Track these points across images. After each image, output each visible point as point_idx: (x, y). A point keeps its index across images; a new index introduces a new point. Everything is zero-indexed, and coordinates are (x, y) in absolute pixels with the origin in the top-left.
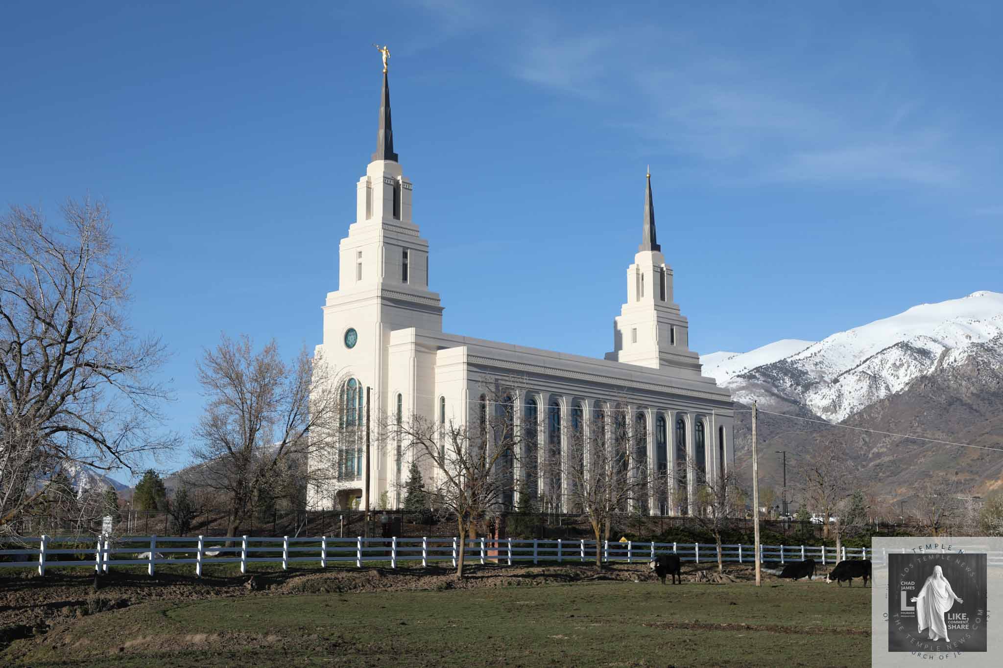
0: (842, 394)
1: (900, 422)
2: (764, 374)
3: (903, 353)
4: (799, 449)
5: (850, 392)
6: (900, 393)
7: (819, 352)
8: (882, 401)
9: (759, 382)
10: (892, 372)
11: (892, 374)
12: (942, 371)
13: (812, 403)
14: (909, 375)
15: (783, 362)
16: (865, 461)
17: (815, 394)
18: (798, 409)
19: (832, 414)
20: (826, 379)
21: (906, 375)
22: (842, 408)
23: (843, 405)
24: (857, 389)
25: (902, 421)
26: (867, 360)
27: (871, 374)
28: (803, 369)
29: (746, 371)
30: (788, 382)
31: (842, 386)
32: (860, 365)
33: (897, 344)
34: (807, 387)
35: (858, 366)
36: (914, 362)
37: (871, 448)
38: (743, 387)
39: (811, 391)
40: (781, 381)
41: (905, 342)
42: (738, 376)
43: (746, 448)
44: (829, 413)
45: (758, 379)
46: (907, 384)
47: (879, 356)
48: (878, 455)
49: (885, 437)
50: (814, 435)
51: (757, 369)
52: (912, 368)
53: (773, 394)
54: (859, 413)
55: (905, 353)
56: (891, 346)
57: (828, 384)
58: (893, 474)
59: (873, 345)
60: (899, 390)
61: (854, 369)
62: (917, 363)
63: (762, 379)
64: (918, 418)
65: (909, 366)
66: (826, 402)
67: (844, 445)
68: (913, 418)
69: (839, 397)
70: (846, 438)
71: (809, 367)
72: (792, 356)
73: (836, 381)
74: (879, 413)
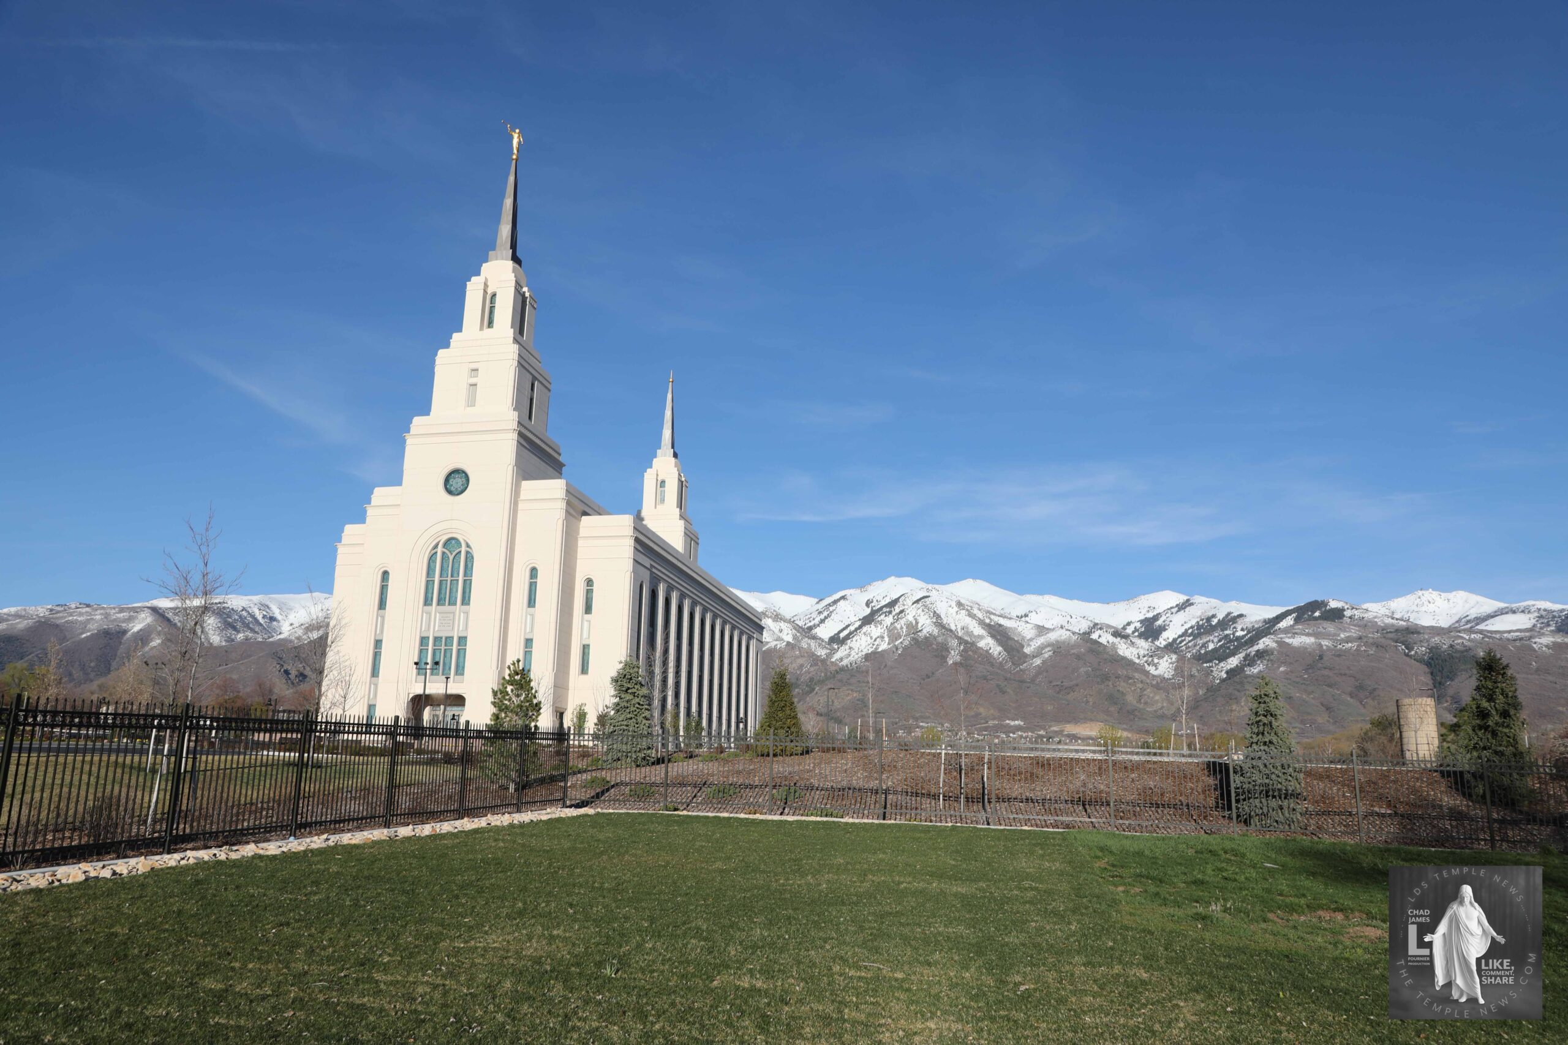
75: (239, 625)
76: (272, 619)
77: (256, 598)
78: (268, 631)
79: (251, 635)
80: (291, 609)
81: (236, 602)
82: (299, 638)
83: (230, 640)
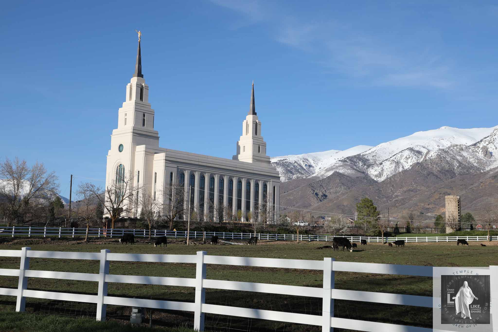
0: (384, 170)
1: (407, 182)
2: (350, 160)
3: (410, 152)
4: (364, 193)
5: (387, 169)
6: (408, 170)
7: (375, 151)
8: (399, 173)
9: (348, 163)
10: (405, 160)
11: (405, 161)
12: (426, 160)
13: (371, 173)
14: (412, 162)
15: (359, 155)
16: (391, 198)
17: (372, 169)
18: (364, 175)
19: (379, 178)
20: (377, 163)
21: (411, 162)
22: (383, 175)
23: (384, 174)
24: (390, 167)
25: (408, 182)
26: (395, 155)
27: (396, 161)
28: (367, 158)
29: (343, 158)
30: (361, 164)
31: (383, 166)
32: (392, 157)
33: (408, 149)
34: (369, 166)
35: (391, 158)
36: (415, 156)
37: (394, 193)
38: (341, 165)
39: (370, 168)
40: (358, 163)
41: (411, 147)
42: (339, 161)
43: (341, 192)
44: (378, 178)
45: (348, 162)
46: (411, 166)
47: (400, 153)
48: (397, 196)
49: (400, 188)
50: (370, 187)
51: (348, 158)
52: (414, 159)
53: (354, 169)
54: (390, 178)
55: (411, 153)
56: (405, 149)
57: (378, 165)
58: (403, 204)
59: (398, 148)
60: (407, 168)
61: (389, 159)
62: (416, 157)
63: (349, 162)
64: (414, 181)
65: (412, 158)
66: (376, 173)
67: (383, 192)
68: (413, 180)
69: (382, 171)
70: (383, 188)
71: (370, 158)
72: (363, 153)
73: (381, 164)
74: (398, 178)
75: (293, 171)
76: (310, 166)
77: (301, 156)
78: (309, 173)
79: (300, 175)
80: (319, 160)
81: (291, 158)
82: (322, 176)
83: (290, 179)
